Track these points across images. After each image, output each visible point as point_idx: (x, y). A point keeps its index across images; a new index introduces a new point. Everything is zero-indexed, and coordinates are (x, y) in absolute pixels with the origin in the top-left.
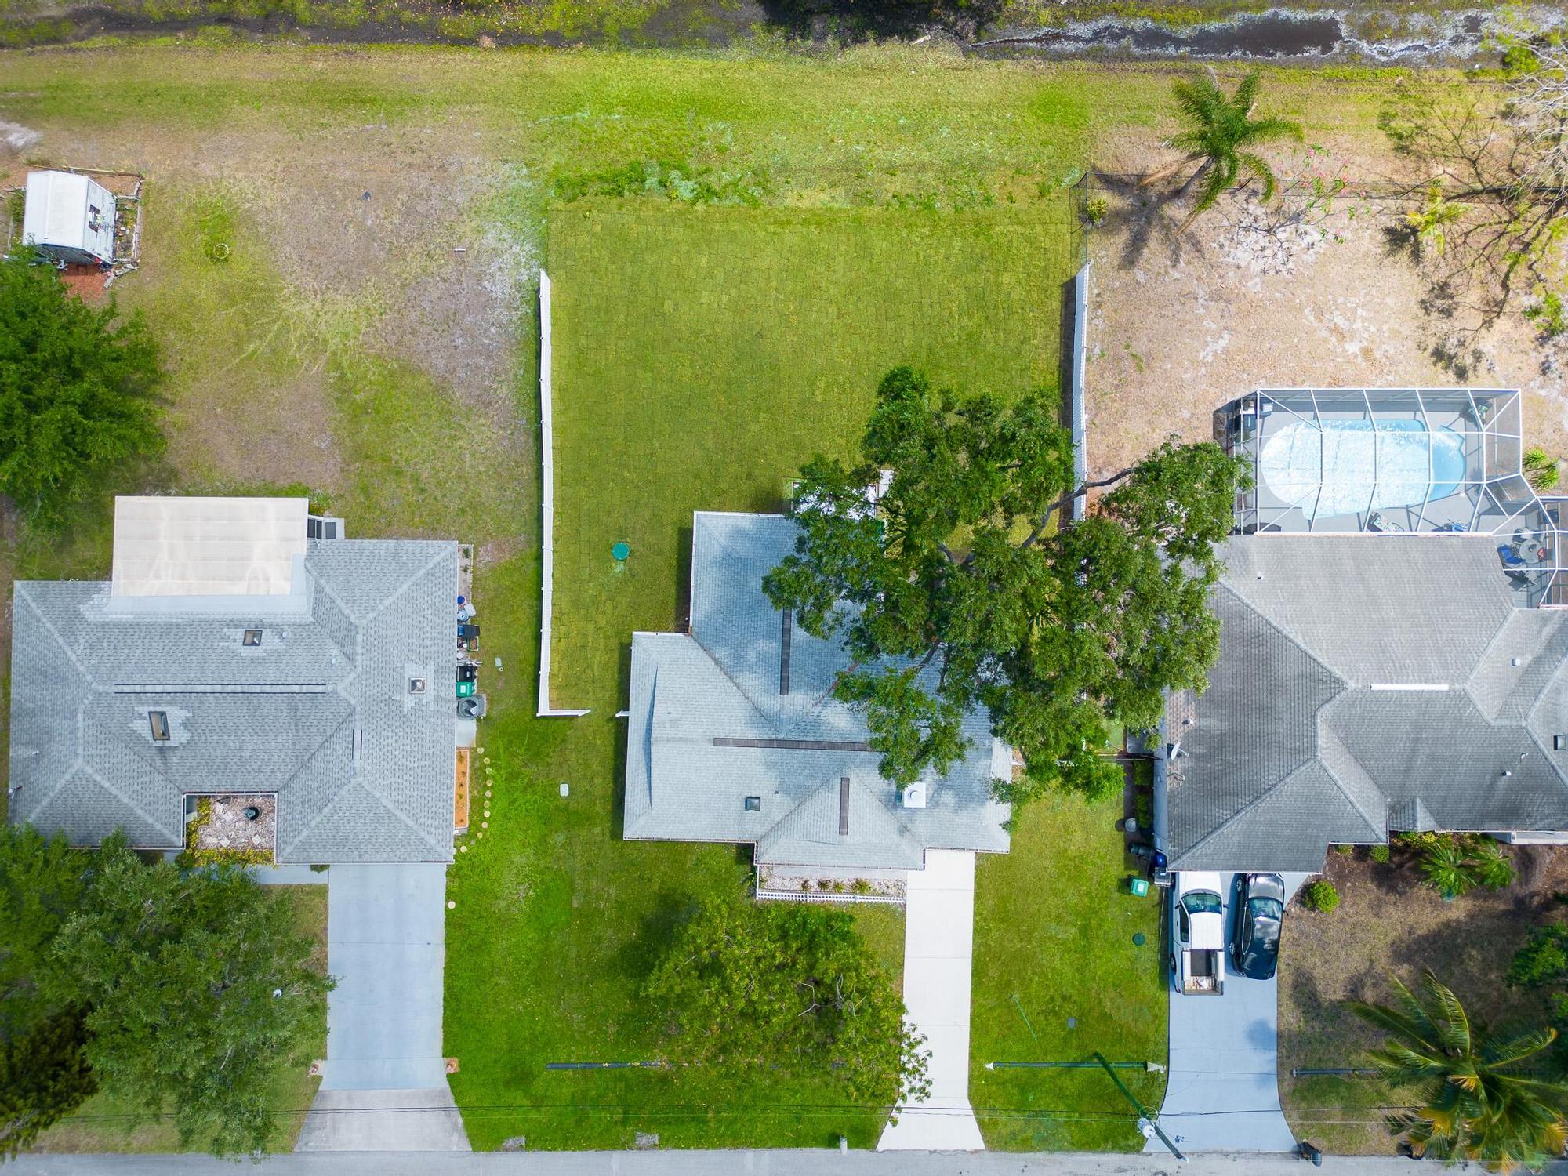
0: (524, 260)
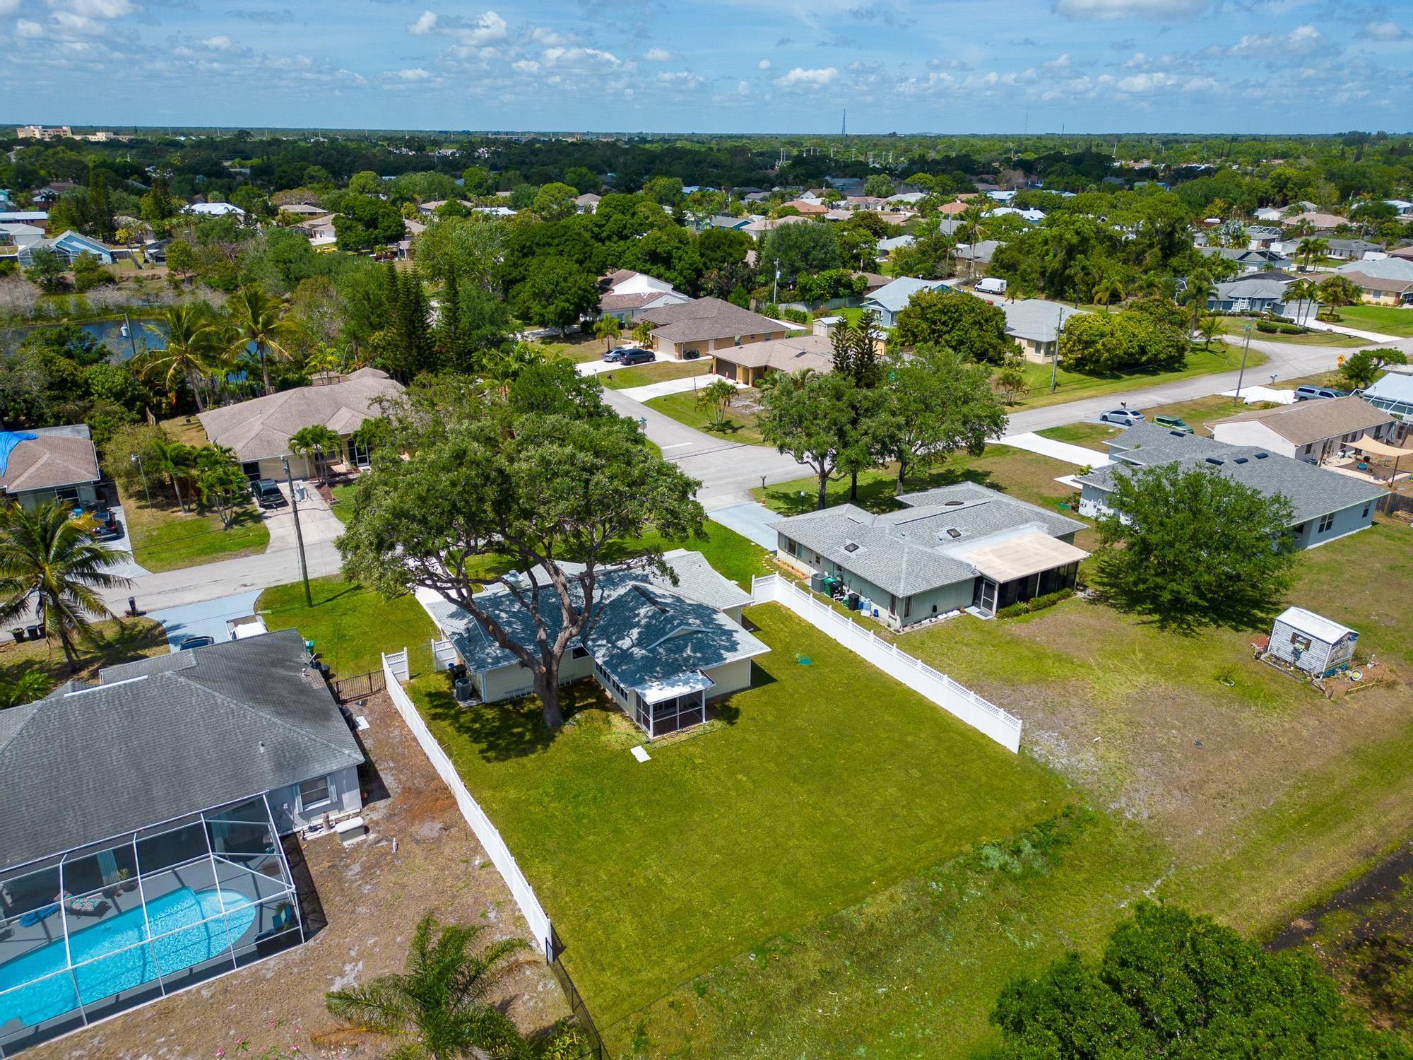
0: (1050, 757)
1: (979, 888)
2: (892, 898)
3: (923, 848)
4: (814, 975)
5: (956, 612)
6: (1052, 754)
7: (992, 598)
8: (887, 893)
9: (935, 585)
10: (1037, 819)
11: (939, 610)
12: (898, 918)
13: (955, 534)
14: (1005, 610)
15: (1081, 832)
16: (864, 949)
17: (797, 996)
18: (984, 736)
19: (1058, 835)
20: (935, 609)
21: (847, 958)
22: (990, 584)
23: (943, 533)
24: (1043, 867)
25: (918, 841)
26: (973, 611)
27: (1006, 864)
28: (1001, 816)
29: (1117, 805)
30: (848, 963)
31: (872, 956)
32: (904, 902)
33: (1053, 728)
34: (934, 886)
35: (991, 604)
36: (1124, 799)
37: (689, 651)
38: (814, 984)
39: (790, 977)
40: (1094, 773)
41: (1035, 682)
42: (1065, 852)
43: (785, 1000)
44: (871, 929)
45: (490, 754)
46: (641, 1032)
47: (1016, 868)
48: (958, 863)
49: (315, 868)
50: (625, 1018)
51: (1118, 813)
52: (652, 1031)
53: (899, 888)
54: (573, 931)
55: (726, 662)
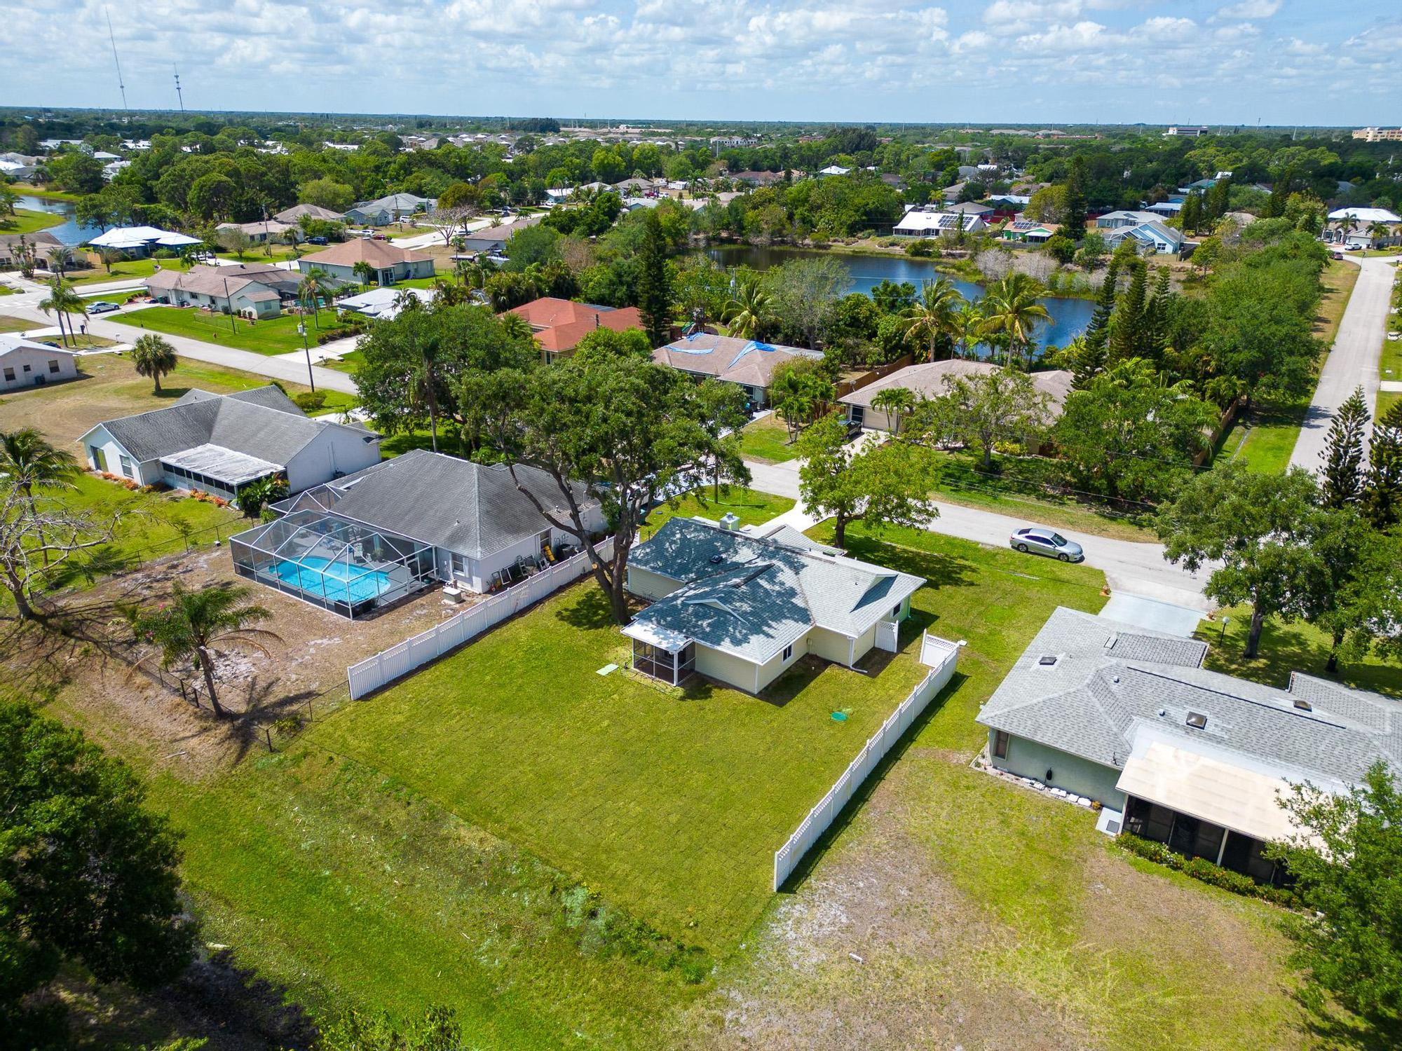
0: (790, 922)
1: (533, 901)
2: (483, 841)
4: (383, 822)
5: (1085, 802)
6: (798, 922)
8: (487, 836)
10: (656, 923)
11: (1057, 779)
12: (464, 853)
13: (1195, 722)
16: (423, 843)
17: (362, 819)
20: (1049, 775)
23: (1181, 713)
24: (589, 945)
26: (1109, 817)
27: (573, 911)
30: (404, 837)
32: (484, 851)
34: (514, 867)
37: (706, 623)
39: (376, 808)
43: (355, 814)
44: (445, 839)
45: (565, 613)
46: (305, 755)
47: (574, 922)
48: (553, 874)
49: (418, 601)
50: (313, 744)
51: (726, 1003)
52: (309, 759)
53: (498, 842)
54: (386, 699)
55: (719, 648)
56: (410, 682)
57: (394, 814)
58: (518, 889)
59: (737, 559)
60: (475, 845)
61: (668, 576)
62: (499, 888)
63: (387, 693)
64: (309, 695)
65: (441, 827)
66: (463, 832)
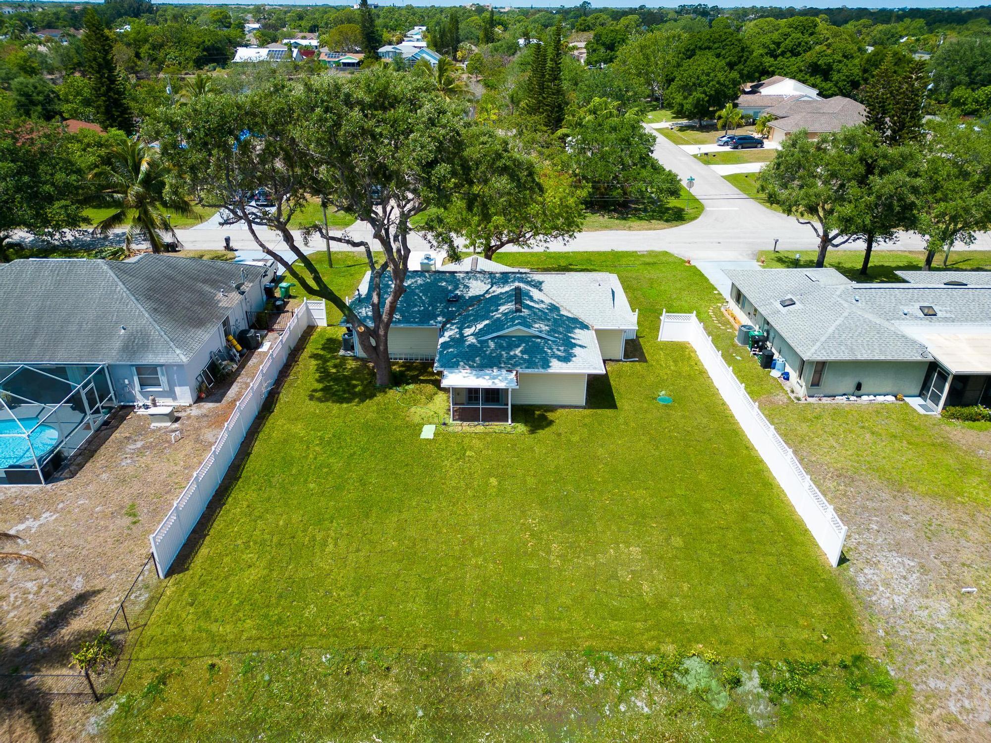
0: (881, 589)
1: (651, 703)
2: (526, 665)
3: (614, 625)
4: (373, 710)
5: (891, 398)
6: (887, 585)
7: (942, 392)
8: (527, 657)
9: (859, 357)
10: (797, 654)
11: (864, 389)
12: (517, 691)
13: (929, 313)
14: (952, 409)
15: (855, 698)
16: (452, 707)
17: (337, 722)
18: (806, 531)
19: (813, 686)
20: (859, 387)
21: (424, 708)
22: (943, 374)
23: (915, 309)
24: (761, 716)
25: (615, 615)
26: (915, 403)
27: (708, 690)
28: (748, 630)
29: (941, 685)
30: (420, 713)
31: (455, 719)
32: (539, 677)
33: (913, 555)
34: (592, 676)
35: (939, 398)
36: (958, 682)
37: (518, 351)
38: (365, 717)
39: (346, 697)
40: (933, 629)
41: (934, 496)
42: (808, 712)
43: (320, 720)
44: (477, 688)
45: (318, 395)
46: (163, 680)
47: (722, 702)
48: (643, 661)
49: (117, 435)
50: (162, 659)
51: (935, 695)
52: (173, 684)
53: (545, 658)
54: (210, 558)
55: (550, 371)
56: (218, 525)
57: (379, 692)
58: (620, 700)
59: (472, 293)
60: (522, 674)
61: (414, 326)
62: (597, 708)
63: (204, 551)
64: (82, 599)
65: (458, 674)
66: (492, 667)
